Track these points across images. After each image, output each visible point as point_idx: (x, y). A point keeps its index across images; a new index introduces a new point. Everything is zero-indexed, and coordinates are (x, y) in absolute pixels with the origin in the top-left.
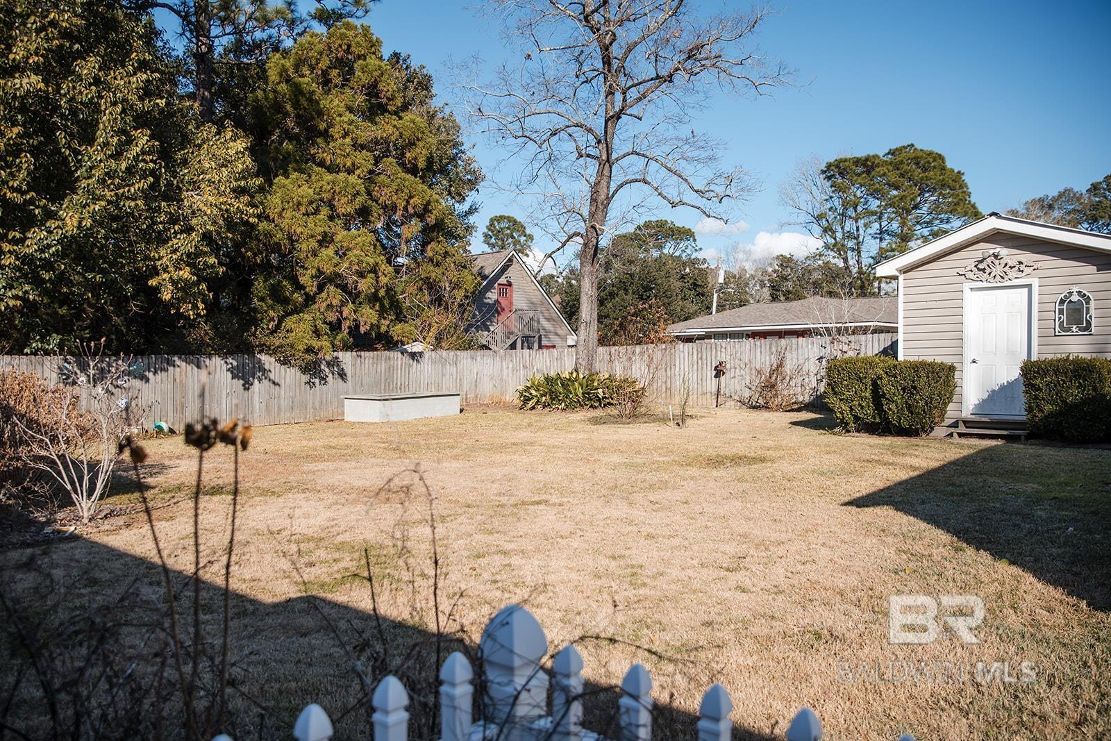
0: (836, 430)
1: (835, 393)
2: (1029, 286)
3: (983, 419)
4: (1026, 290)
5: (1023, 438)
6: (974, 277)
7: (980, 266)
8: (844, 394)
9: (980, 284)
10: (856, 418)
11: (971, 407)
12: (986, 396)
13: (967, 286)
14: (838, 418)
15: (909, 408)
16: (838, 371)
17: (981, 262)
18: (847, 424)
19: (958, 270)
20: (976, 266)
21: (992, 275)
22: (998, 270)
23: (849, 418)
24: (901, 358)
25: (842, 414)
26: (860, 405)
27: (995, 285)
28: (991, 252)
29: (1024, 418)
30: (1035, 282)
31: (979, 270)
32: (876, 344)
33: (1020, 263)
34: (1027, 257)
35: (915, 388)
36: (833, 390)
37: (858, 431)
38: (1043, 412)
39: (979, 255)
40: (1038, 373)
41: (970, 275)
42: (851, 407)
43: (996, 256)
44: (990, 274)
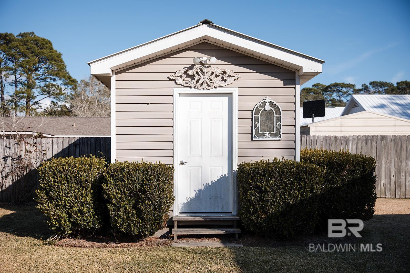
0: (51, 239)
1: (50, 198)
2: (230, 95)
3: (198, 219)
4: (226, 99)
6: (183, 83)
7: (190, 73)
8: (61, 200)
9: (188, 90)
10: (74, 224)
11: (181, 206)
12: (193, 195)
13: (179, 90)
14: (53, 226)
15: (140, 213)
17: (192, 67)
18: (64, 231)
19: (168, 75)
20: (185, 73)
21: (200, 82)
22: (204, 78)
23: (67, 225)
25: (59, 221)
26: (80, 211)
27: (202, 91)
28: (198, 60)
30: (236, 92)
31: (188, 76)
33: (225, 73)
34: (230, 68)
36: (47, 194)
37: (73, 236)
39: (190, 62)
41: (179, 80)
42: (68, 213)
44: (198, 81)
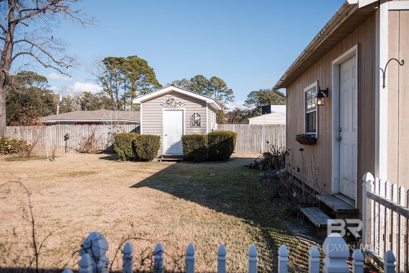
0: (119, 160)
1: (118, 146)
2: (183, 110)
3: (170, 155)
4: (182, 112)
5: (182, 161)
6: (166, 106)
7: (168, 102)
8: (121, 147)
9: (167, 109)
10: (126, 156)
11: (165, 151)
12: (170, 147)
13: (164, 109)
14: (119, 156)
15: (146, 151)
16: (119, 138)
17: (168, 101)
18: (123, 158)
19: (161, 103)
20: (166, 102)
21: (172, 106)
22: (173, 104)
23: (123, 156)
24: (141, 133)
25: (121, 154)
26: (127, 151)
27: (172, 109)
28: (171, 98)
29: (182, 154)
30: (185, 109)
31: (167, 104)
32: (130, 128)
33: (180, 102)
34: (182, 101)
35: (147, 144)
36: (117, 145)
37: (127, 160)
38: (188, 152)
39: (167, 98)
40: (187, 139)
41: (164, 105)
42: (124, 152)
43: (173, 99)
44: (171, 105)
